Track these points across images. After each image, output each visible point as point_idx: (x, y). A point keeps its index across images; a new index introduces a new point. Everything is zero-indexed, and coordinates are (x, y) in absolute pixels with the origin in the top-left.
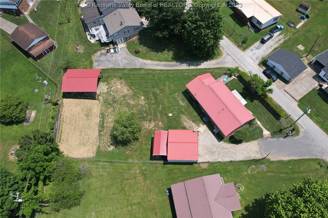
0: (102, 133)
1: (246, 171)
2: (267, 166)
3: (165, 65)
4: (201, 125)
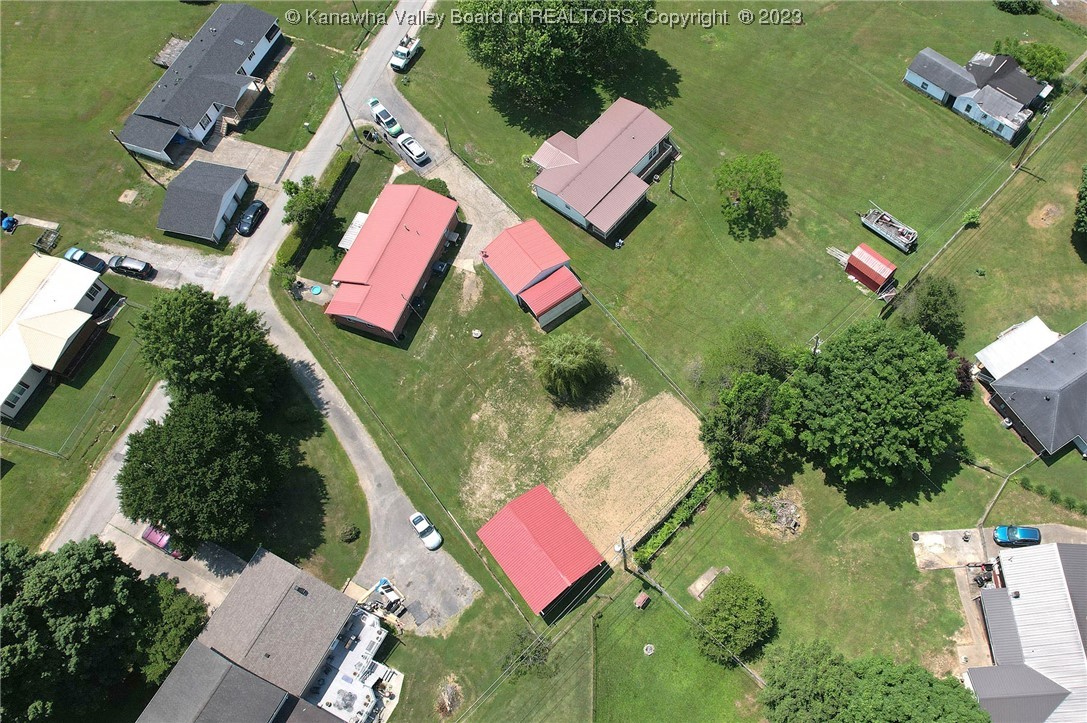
0: (614, 421)
1: (492, 166)
2: (463, 145)
3: (353, 437)
4: (458, 271)
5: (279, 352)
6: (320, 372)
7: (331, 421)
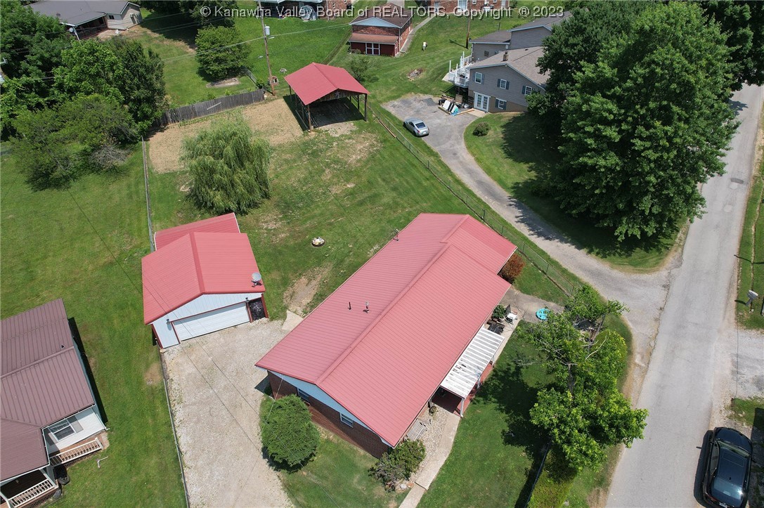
3: (480, 183)
5: (584, 251)
6: (524, 229)
7: (506, 194)
